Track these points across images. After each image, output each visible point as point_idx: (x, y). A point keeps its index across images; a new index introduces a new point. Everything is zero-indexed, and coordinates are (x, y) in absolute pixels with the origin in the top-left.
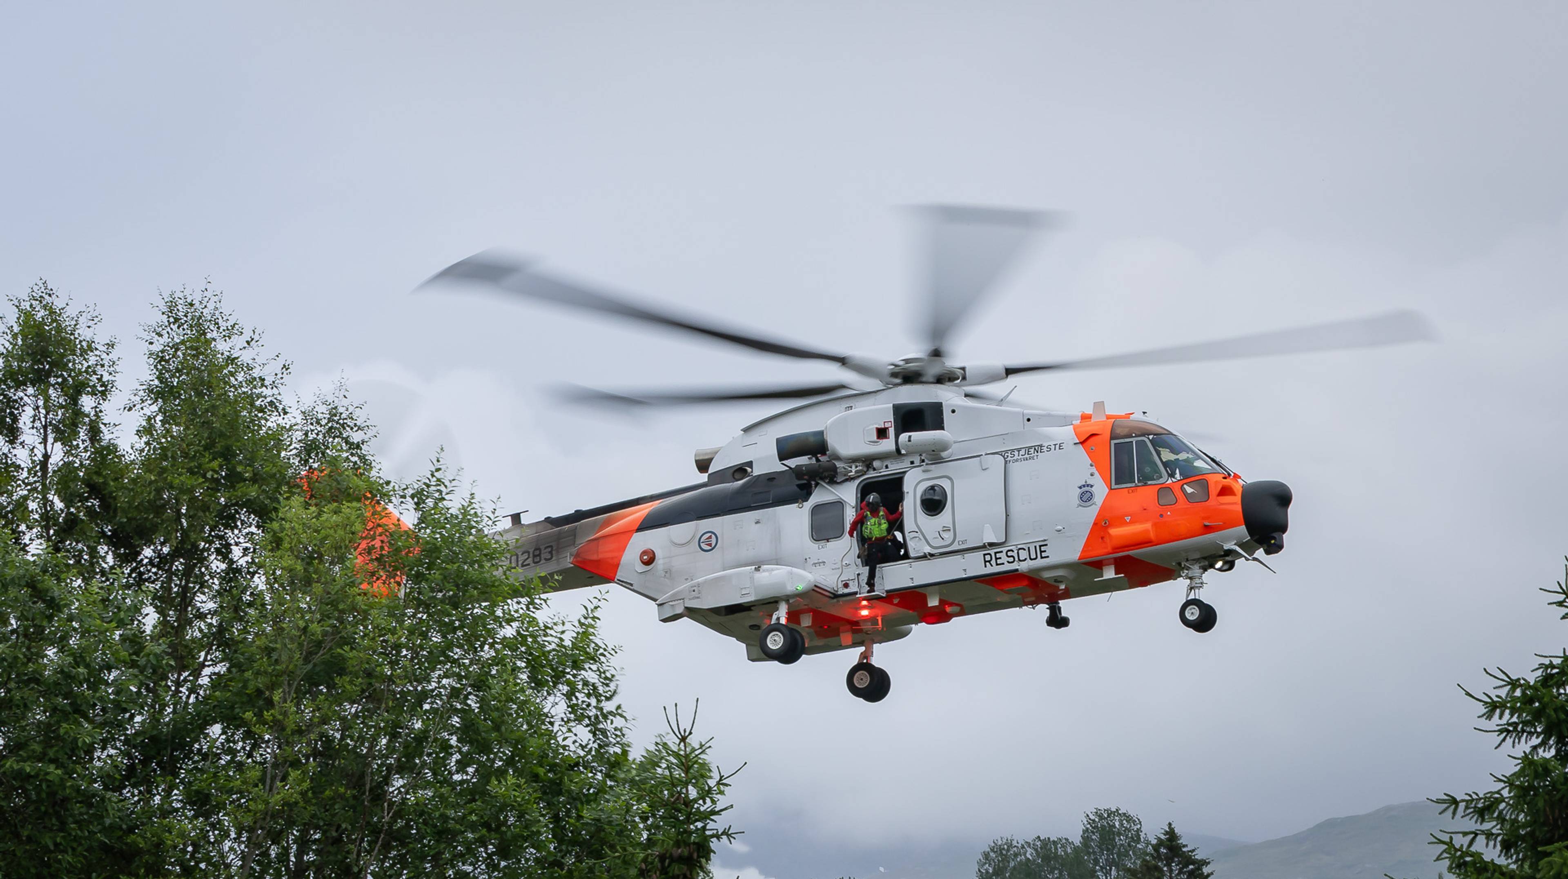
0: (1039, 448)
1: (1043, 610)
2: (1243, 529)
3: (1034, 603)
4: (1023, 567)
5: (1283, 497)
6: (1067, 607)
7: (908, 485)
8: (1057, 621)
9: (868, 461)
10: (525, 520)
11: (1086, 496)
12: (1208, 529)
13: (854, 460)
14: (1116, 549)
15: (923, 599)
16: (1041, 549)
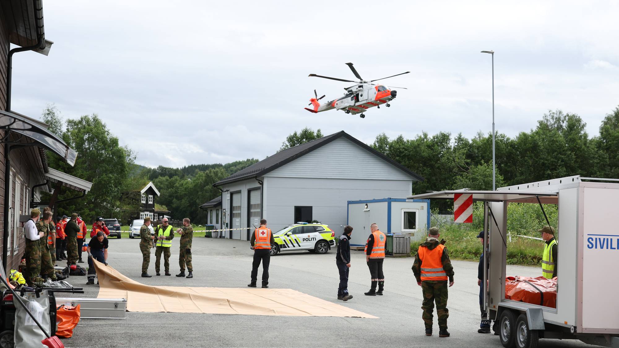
0: (371, 89)
1: (377, 106)
2: (391, 95)
3: (376, 106)
4: (370, 101)
5: (396, 92)
6: (380, 106)
7: (359, 94)
8: (379, 107)
9: (356, 92)
10: (329, 102)
11: (375, 93)
12: (387, 96)
13: (355, 92)
14: (378, 99)
15: (362, 106)
16: (371, 99)
